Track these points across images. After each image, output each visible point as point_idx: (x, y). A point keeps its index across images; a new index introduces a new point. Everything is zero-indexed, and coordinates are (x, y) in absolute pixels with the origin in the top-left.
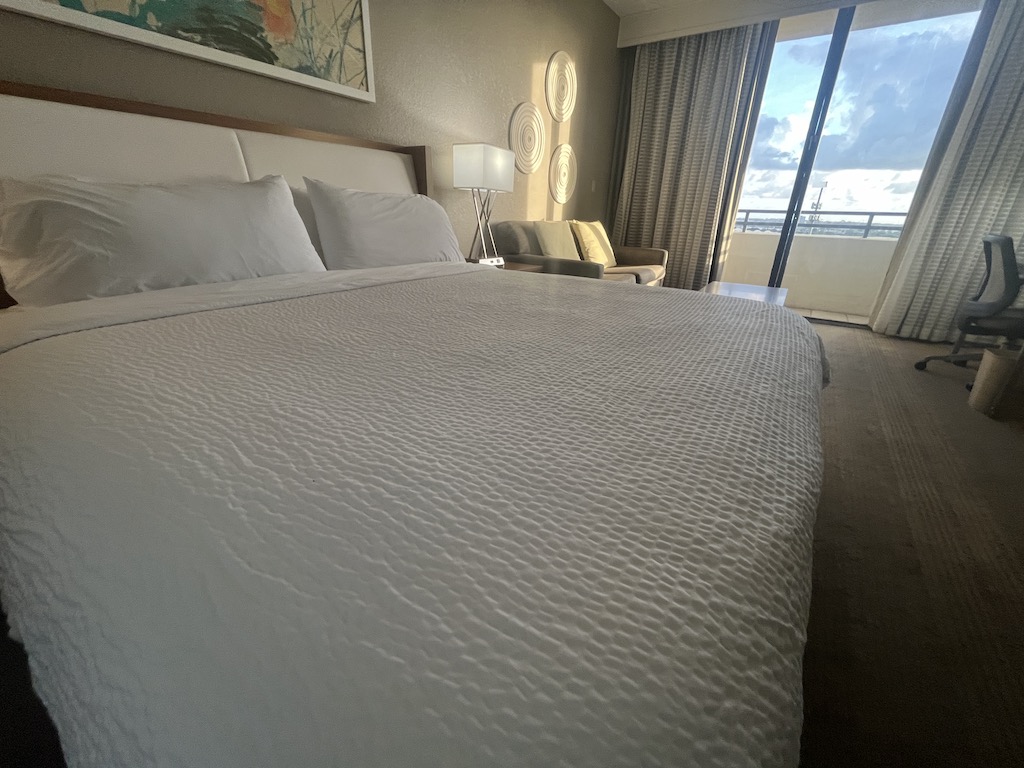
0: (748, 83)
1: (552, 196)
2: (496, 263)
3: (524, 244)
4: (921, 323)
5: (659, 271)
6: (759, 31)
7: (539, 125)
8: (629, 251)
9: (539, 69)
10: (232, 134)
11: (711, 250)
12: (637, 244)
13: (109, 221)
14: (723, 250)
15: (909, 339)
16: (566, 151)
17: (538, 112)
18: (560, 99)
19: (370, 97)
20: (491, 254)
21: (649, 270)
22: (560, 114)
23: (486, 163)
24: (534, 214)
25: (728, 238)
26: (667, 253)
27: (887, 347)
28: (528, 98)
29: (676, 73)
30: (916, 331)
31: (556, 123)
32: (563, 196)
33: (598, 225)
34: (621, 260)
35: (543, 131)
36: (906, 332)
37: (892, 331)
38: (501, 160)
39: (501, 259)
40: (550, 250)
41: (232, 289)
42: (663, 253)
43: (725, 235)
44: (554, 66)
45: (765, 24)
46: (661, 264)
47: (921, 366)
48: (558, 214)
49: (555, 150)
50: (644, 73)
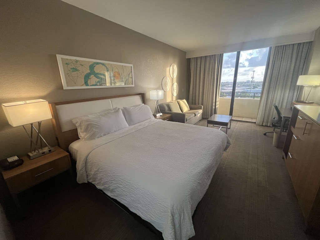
0: (218, 66)
1: (173, 95)
2: (160, 115)
3: (166, 108)
4: (267, 122)
5: (201, 111)
6: (219, 56)
7: (169, 80)
8: (193, 106)
9: (168, 69)
10: (109, 100)
11: (214, 104)
12: (195, 104)
13: (98, 125)
14: (217, 104)
15: (265, 126)
16: (175, 84)
17: (168, 78)
18: (173, 73)
19: (133, 86)
20: (159, 112)
21: (198, 112)
22: (173, 77)
23: (157, 94)
24: (168, 100)
25: (218, 101)
26: (202, 106)
27: (259, 129)
28: (166, 75)
29: (201, 63)
30: (267, 124)
31: (172, 79)
32: (175, 94)
33: (185, 101)
34: (191, 109)
35: (170, 82)
36: (264, 124)
37: (261, 124)
38: (161, 93)
39: (161, 113)
40: (173, 110)
41: (115, 134)
42: (202, 107)
43: (217, 101)
44: (171, 67)
45: (220, 54)
46: (201, 109)
47: (265, 134)
48: (174, 99)
49: (173, 84)
50: (193, 63)
